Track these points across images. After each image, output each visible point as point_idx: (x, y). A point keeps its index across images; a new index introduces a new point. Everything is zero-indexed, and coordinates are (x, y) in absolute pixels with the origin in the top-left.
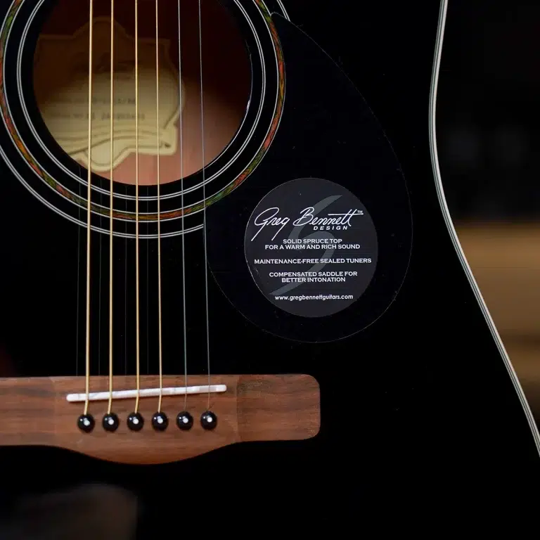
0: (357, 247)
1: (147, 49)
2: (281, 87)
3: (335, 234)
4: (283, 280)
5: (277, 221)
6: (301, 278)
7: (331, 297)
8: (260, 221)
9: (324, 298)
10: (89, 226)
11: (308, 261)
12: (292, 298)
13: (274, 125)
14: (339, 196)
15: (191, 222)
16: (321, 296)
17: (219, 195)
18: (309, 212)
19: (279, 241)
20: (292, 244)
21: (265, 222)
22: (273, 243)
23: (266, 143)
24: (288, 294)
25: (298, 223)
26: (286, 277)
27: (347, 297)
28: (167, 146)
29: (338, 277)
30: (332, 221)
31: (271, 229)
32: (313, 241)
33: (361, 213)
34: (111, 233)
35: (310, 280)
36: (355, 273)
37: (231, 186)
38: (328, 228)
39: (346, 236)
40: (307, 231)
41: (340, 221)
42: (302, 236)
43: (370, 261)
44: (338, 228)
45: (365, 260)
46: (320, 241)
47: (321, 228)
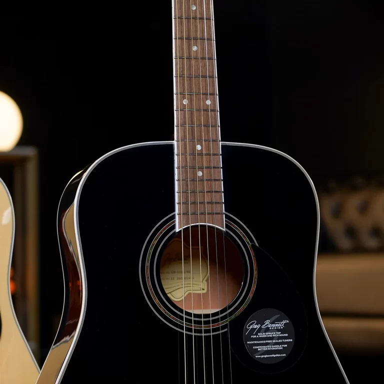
0: (287, 335)
1: (195, 251)
2: (255, 273)
3: (278, 330)
4: (259, 350)
5: (255, 326)
6: (265, 348)
7: (277, 355)
8: (249, 326)
9: (274, 356)
10: (184, 332)
11: (268, 341)
12: (262, 357)
13: (253, 288)
14: (279, 315)
15: (223, 328)
16: (273, 355)
17: (233, 317)
18: (267, 322)
19: (256, 334)
20: (261, 335)
21: (251, 327)
22: (254, 335)
23: (251, 295)
24: (261, 355)
25: (263, 327)
26: (260, 348)
27: (283, 355)
28: (203, 289)
29: (280, 347)
30: (277, 325)
31: (253, 329)
32: (269, 333)
33: (288, 321)
34: (193, 334)
35: (269, 349)
36: (286, 346)
37: (237, 313)
38: (275, 328)
39: (282, 331)
40: (267, 330)
41: (280, 325)
42: (265, 332)
43: (292, 340)
44: (279, 328)
45: (290, 340)
46: (272, 333)
47: (273, 328)
